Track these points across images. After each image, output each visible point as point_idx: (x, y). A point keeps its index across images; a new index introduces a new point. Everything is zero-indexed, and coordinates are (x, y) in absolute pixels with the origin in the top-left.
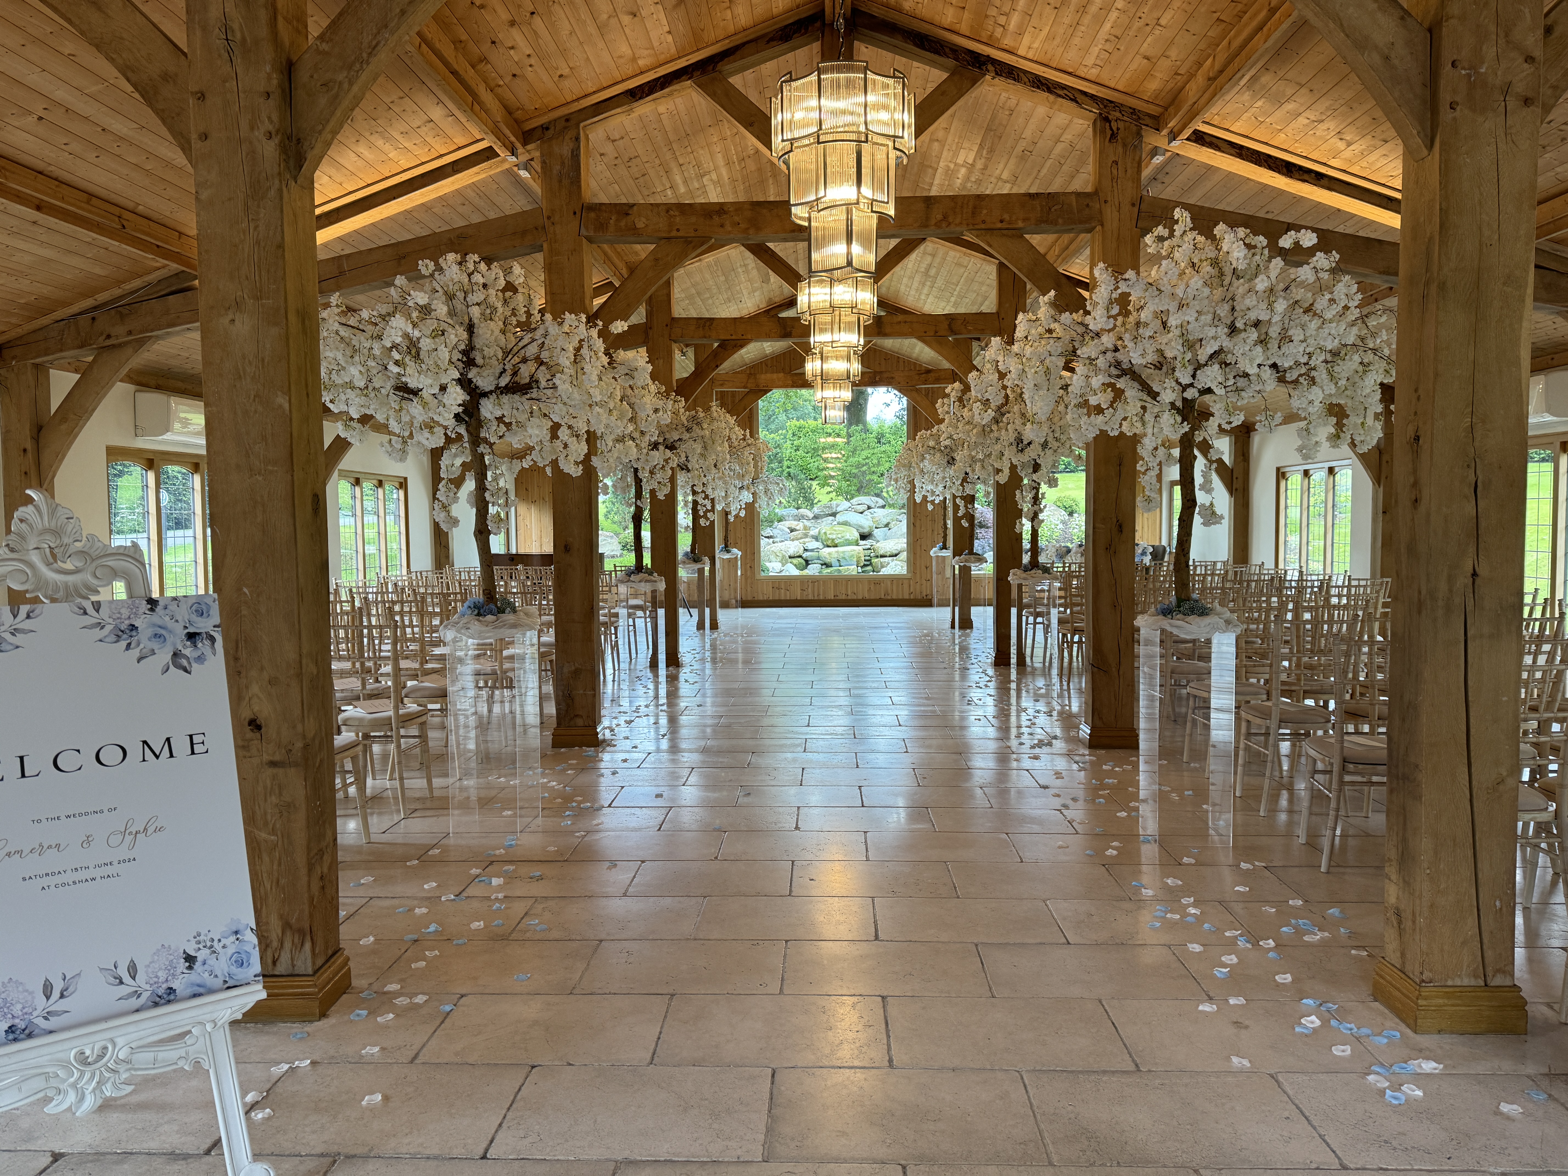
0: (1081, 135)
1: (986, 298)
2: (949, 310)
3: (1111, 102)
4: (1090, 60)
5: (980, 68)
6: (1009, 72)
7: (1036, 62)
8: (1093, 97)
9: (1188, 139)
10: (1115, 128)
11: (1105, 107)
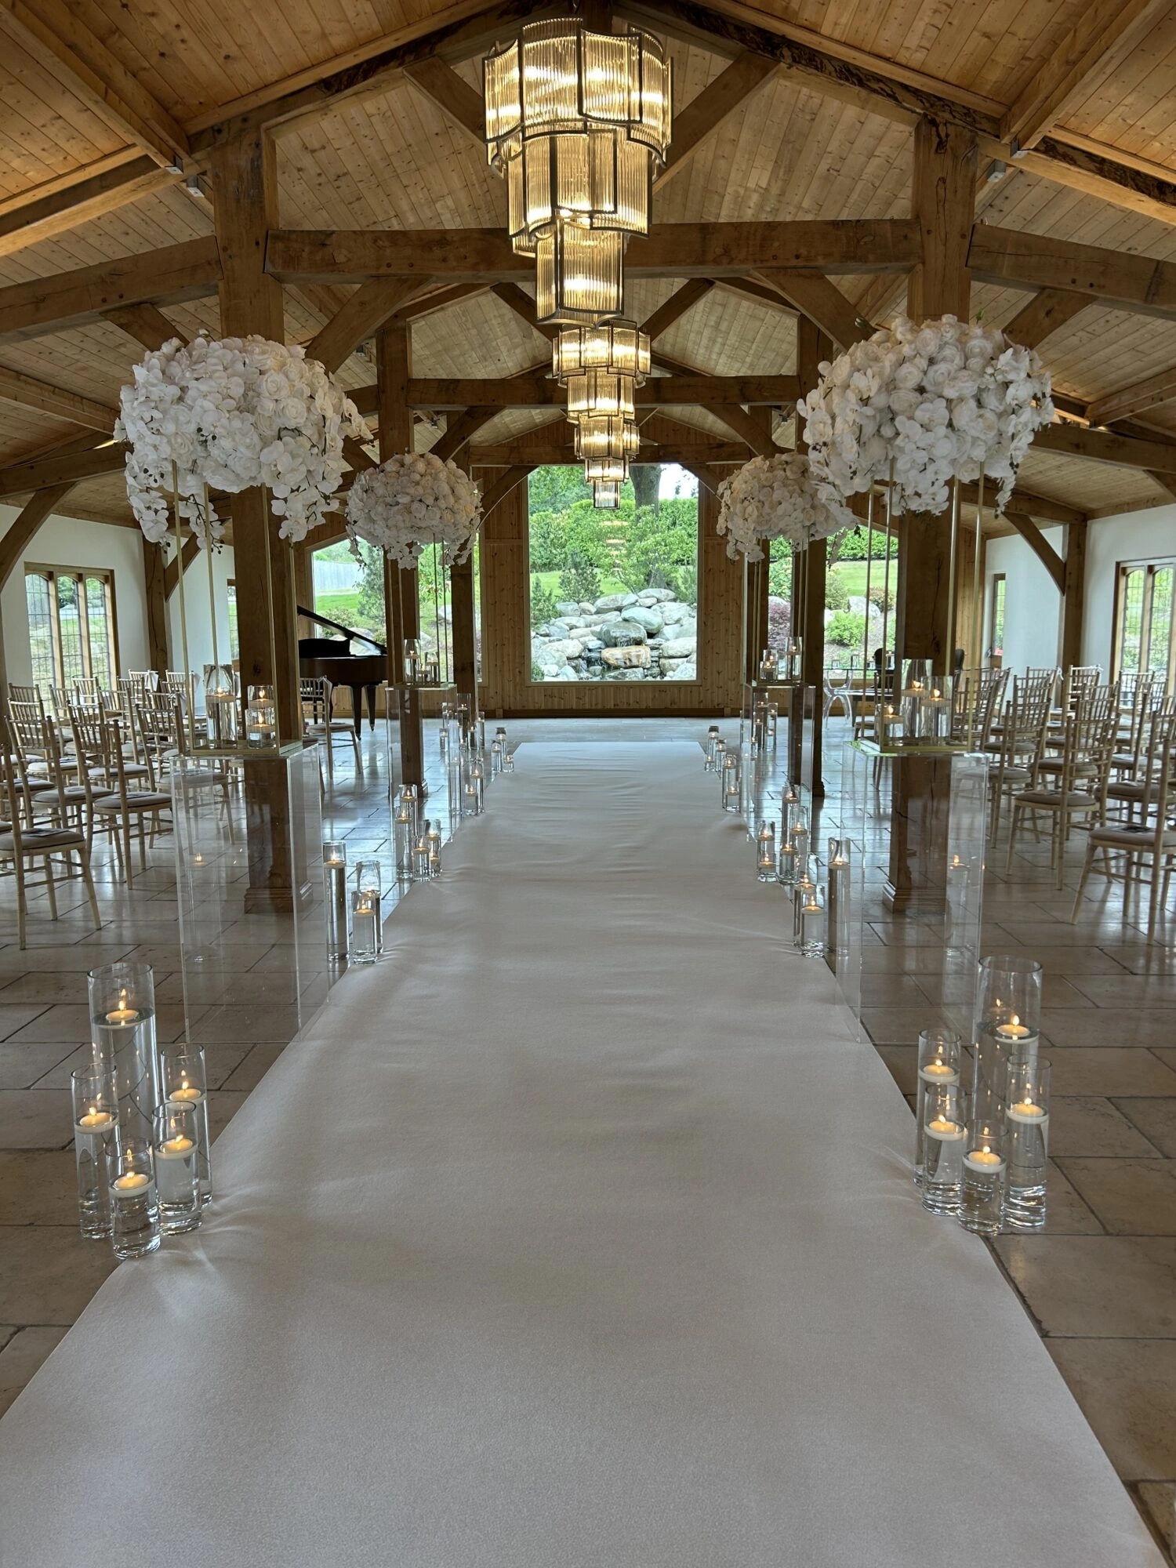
0: (900, 147)
1: (787, 358)
2: (744, 372)
3: (940, 99)
4: (913, 41)
5: (772, 53)
6: (810, 59)
7: (844, 44)
8: (916, 92)
9: (1036, 149)
10: (943, 135)
11: (932, 106)
